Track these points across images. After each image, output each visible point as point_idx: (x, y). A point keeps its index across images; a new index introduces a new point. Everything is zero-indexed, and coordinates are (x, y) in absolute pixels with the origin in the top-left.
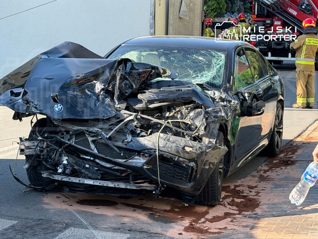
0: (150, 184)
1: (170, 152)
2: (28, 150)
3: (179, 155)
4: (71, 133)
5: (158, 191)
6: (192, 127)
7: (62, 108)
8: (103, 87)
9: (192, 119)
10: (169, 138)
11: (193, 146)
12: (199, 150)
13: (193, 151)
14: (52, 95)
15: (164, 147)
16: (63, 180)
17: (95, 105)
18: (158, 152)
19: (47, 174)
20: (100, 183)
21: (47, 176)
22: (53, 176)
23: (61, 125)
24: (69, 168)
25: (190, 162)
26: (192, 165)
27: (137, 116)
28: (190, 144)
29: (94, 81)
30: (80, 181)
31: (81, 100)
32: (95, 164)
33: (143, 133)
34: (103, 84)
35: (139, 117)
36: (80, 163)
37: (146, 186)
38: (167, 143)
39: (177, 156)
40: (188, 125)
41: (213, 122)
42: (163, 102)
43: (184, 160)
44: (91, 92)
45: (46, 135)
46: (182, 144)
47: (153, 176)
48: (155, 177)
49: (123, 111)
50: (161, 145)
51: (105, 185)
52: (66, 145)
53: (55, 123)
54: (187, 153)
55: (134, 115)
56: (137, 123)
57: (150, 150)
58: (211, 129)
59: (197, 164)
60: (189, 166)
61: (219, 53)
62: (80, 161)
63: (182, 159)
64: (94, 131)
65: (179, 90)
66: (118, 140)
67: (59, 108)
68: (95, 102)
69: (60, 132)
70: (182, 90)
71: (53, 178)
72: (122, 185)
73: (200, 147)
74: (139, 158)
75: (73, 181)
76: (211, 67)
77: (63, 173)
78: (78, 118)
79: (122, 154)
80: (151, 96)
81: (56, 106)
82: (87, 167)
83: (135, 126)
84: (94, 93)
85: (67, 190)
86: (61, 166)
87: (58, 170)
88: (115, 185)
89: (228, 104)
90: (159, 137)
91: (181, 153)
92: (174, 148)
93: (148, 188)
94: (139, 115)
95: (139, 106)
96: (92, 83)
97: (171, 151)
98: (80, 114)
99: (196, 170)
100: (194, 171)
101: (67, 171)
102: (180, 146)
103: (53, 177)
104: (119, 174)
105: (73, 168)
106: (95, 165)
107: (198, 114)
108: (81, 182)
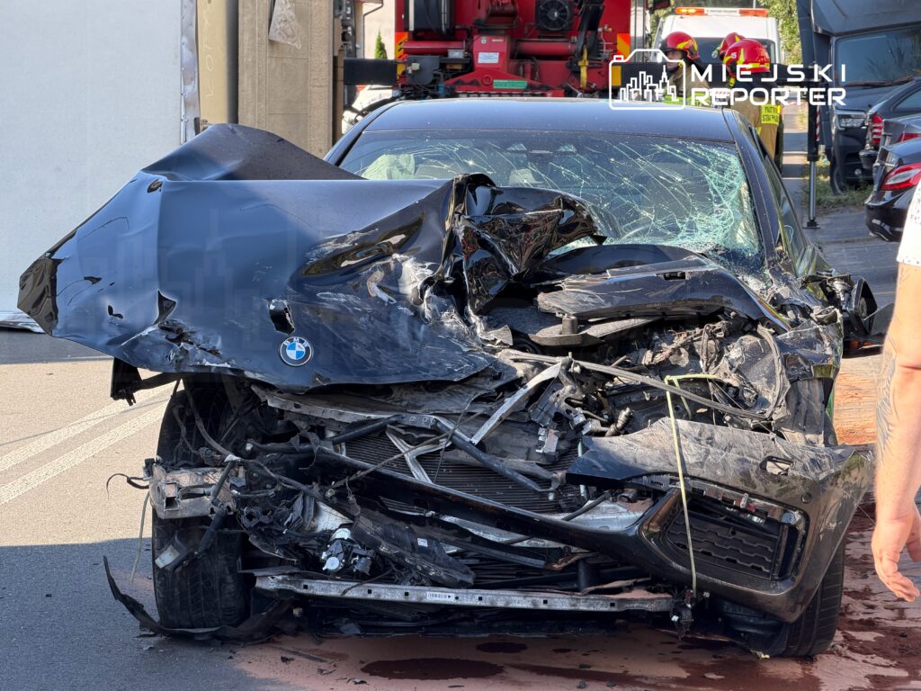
0: (654, 592)
1: (721, 481)
2: (187, 501)
3: (751, 490)
4: (331, 434)
5: (687, 615)
6: (746, 395)
7: (307, 349)
8: (429, 273)
9: (738, 371)
10: (709, 434)
11: (793, 457)
12: (813, 470)
13: (796, 473)
14: (272, 307)
15: (701, 464)
16: (350, 594)
17: (414, 336)
18: (685, 481)
19: (280, 578)
20: (480, 599)
21: (281, 586)
22: (306, 582)
23: (294, 410)
24: (363, 552)
25: (785, 511)
26: (792, 522)
27: (570, 367)
28: (781, 449)
29: (396, 256)
30: (407, 594)
31: (362, 319)
32: (455, 535)
33: (595, 422)
34: (428, 264)
35: (577, 369)
36: (399, 534)
37: (640, 598)
38: (708, 452)
39: (743, 492)
40: (731, 390)
41: (803, 375)
42: (628, 317)
43: (768, 503)
44: (389, 292)
45: (249, 447)
46: (760, 454)
47: (674, 564)
48: (681, 568)
49: (512, 351)
50: (690, 460)
51: (500, 604)
52: (360, 474)
53: (270, 404)
54: (774, 482)
55: (559, 365)
56: (573, 391)
57: (655, 478)
58: (803, 402)
59: (806, 516)
60: (783, 524)
61: (714, 151)
62: (396, 527)
63: (762, 502)
64: (424, 426)
65: (672, 276)
66: (508, 449)
67: (297, 349)
68: (411, 324)
69: (294, 435)
70: (683, 276)
71: (304, 591)
72: (560, 602)
73: (813, 461)
74: (612, 505)
75: (382, 598)
76: (710, 196)
77: (346, 573)
78: (367, 381)
79: (551, 497)
80: (586, 299)
81: (286, 343)
82: (422, 548)
83: (568, 401)
84: (400, 297)
85: (351, 629)
86: (332, 548)
87: (323, 563)
88: (534, 603)
89: (800, 319)
90: (678, 431)
91: (757, 481)
92: (733, 465)
93: (649, 607)
94: (576, 365)
95: (548, 334)
96: (389, 260)
97: (725, 477)
98: (369, 369)
99: (805, 538)
100: (800, 539)
101: (361, 565)
102: (752, 460)
103: (306, 587)
104: (540, 563)
105: (378, 553)
106: (453, 539)
107: (756, 354)
108: (413, 598)
